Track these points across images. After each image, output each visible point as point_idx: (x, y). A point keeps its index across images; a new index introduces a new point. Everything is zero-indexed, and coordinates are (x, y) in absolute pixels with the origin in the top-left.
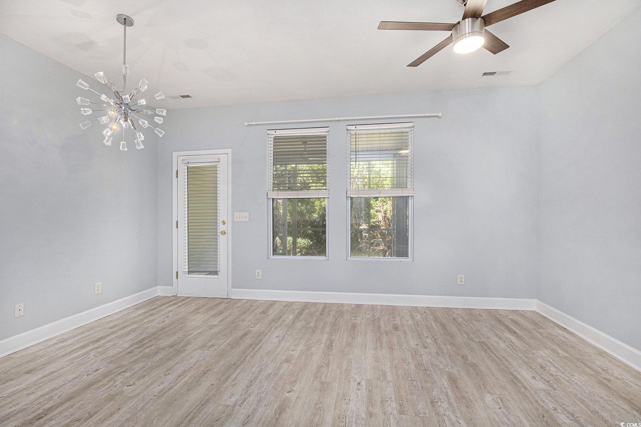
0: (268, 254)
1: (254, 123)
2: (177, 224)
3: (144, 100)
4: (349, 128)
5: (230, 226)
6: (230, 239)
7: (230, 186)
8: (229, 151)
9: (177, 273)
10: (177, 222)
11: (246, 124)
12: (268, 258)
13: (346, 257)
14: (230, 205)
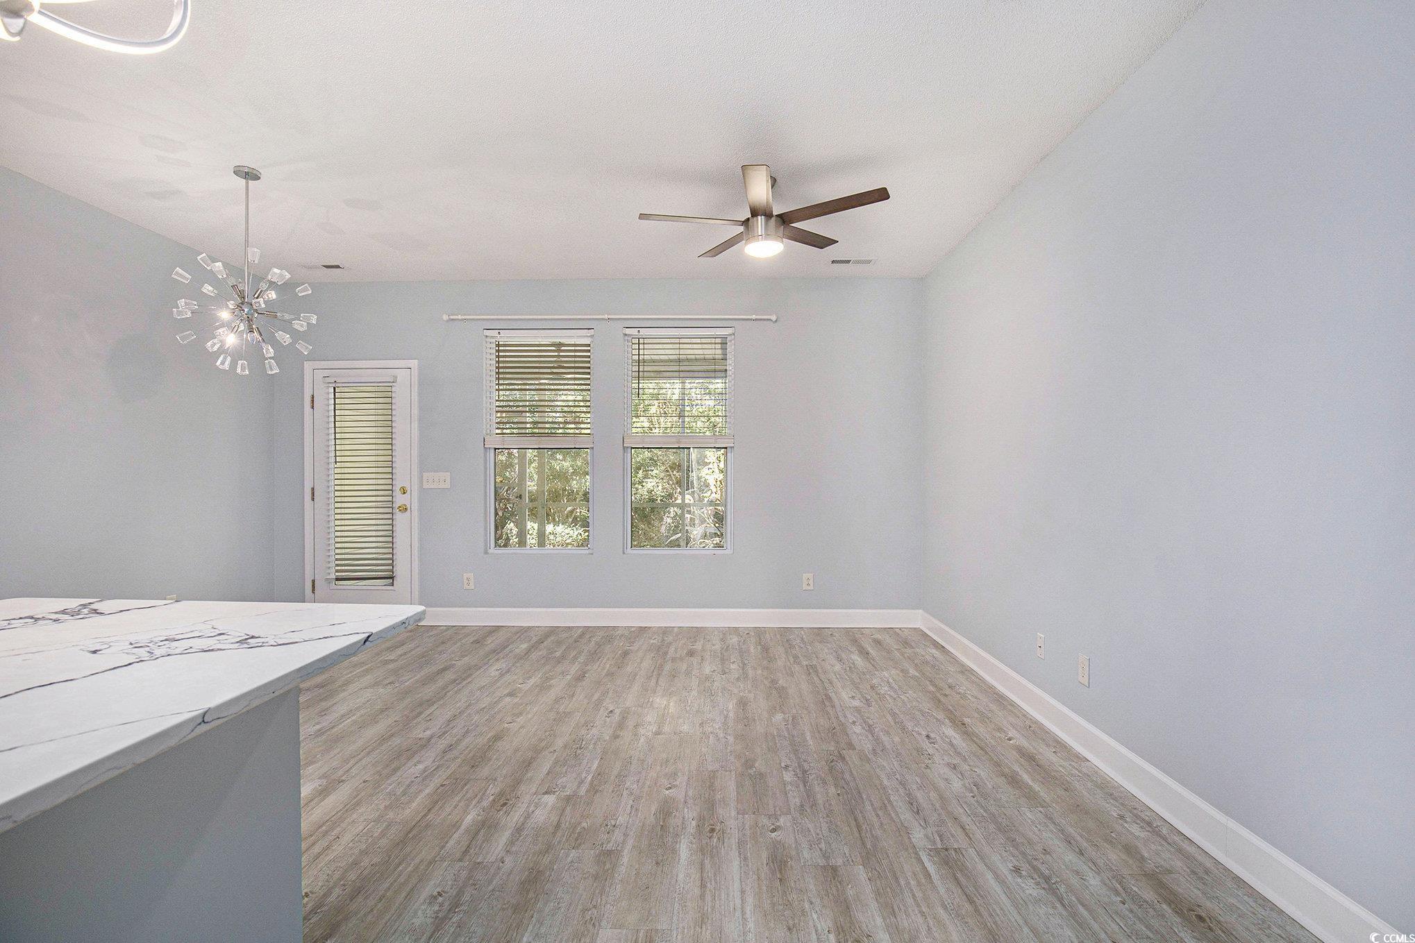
0: (486, 545)
1: (460, 317)
2: (313, 494)
3: (273, 292)
4: (628, 331)
5: (415, 494)
6: (417, 520)
7: (415, 425)
8: (414, 363)
9: (313, 582)
10: (313, 489)
11: (445, 317)
12: (486, 553)
13: (623, 548)
14: (415, 460)
